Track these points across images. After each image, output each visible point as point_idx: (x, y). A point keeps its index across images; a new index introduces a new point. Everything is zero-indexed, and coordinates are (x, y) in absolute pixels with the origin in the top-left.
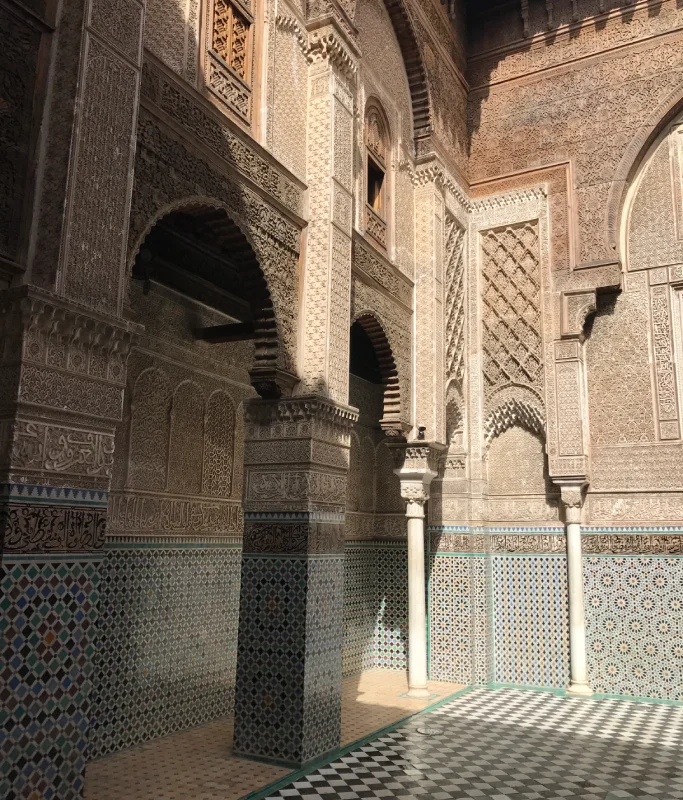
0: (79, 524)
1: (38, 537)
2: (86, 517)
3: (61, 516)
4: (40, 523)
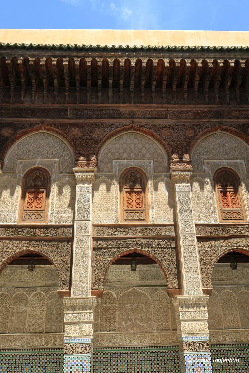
0: (83, 347)
1: (72, 351)
2: (85, 345)
3: (78, 346)
4: (72, 347)
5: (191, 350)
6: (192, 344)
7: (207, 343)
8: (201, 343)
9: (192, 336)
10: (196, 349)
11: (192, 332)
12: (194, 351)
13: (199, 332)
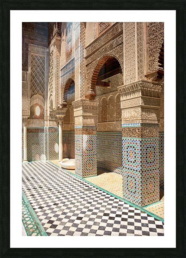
5: (127, 135)
6: (128, 130)
7: (139, 129)
8: (134, 129)
9: (128, 123)
10: (131, 134)
11: (128, 119)
12: (128, 136)
13: (133, 119)
